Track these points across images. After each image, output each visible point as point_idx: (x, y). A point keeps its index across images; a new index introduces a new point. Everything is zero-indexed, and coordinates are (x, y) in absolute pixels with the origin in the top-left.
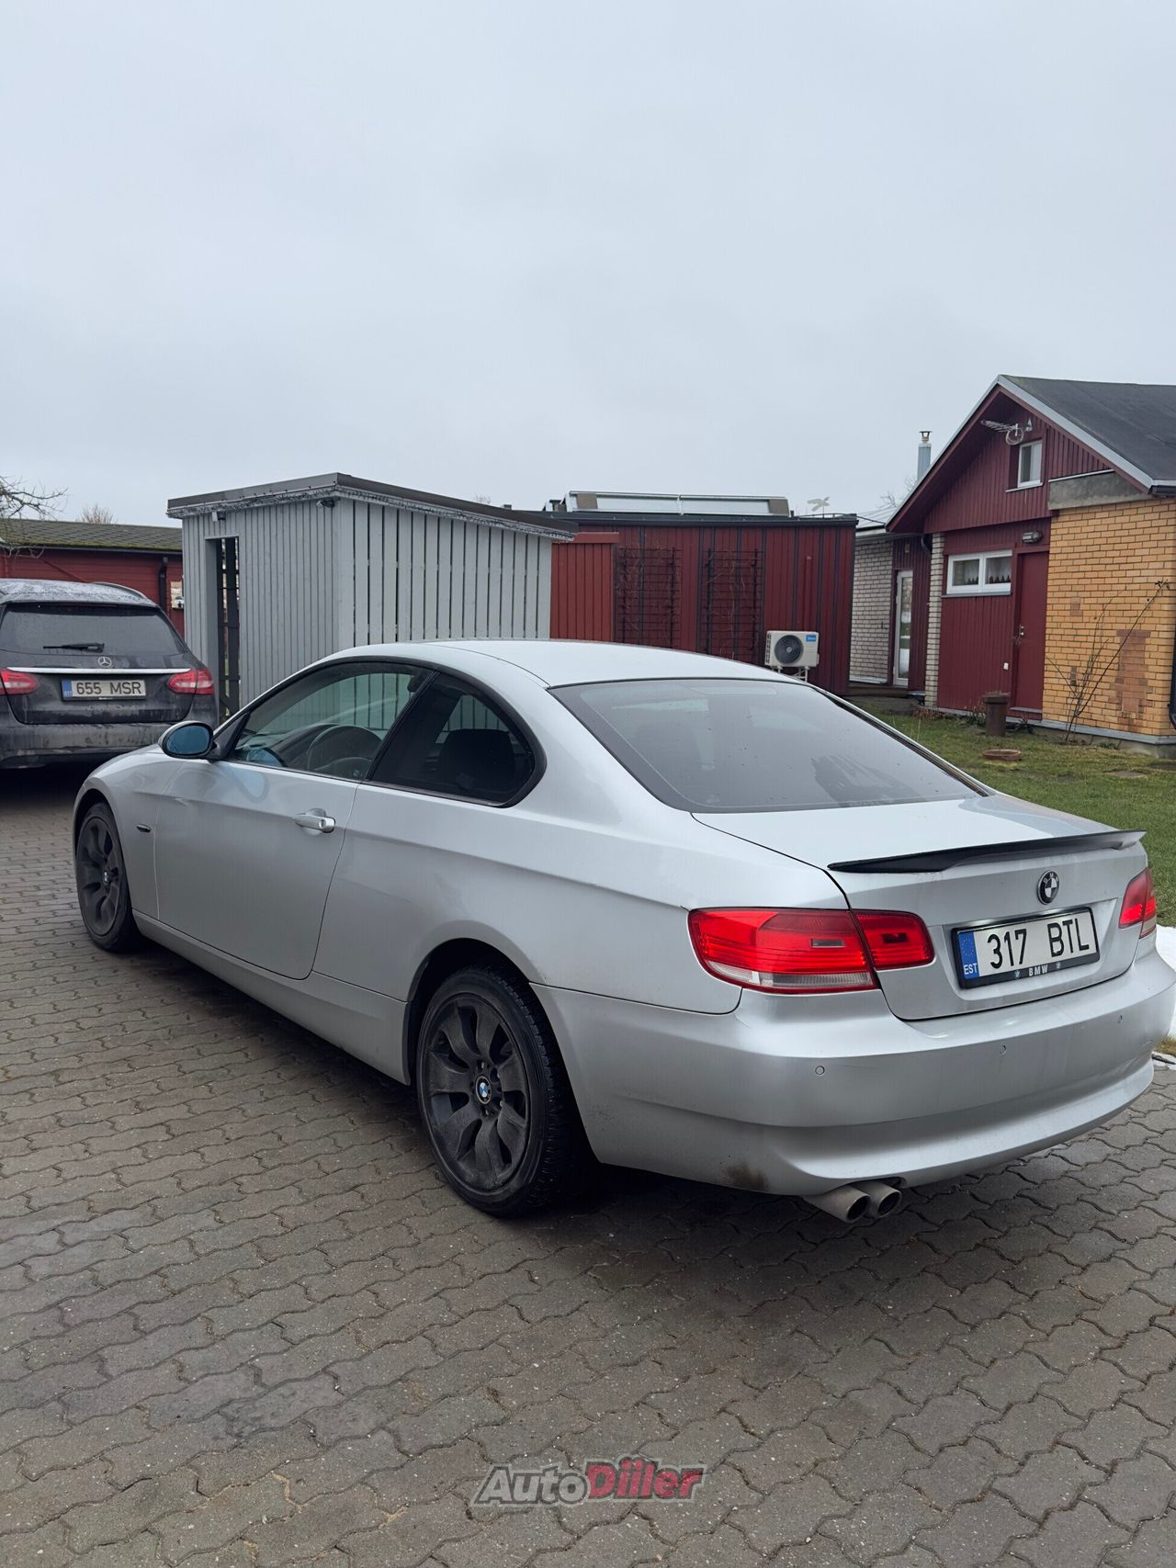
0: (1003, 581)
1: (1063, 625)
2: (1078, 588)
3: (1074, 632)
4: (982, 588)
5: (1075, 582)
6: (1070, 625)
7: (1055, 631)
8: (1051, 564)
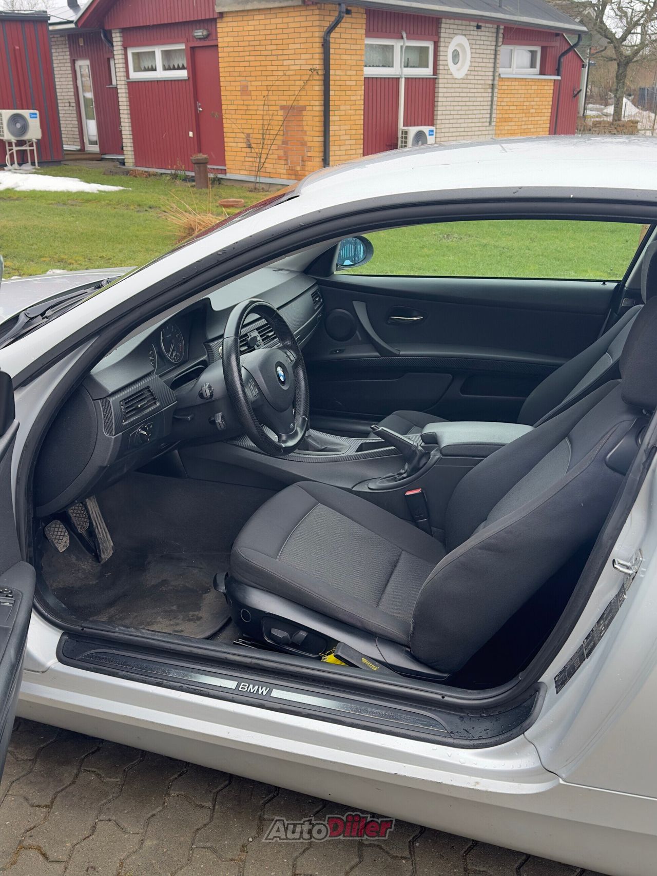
0: (179, 68)
1: (236, 102)
2: (245, 74)
3: (245, 108)
4: (160, 74)
5: (242, 69)
6: (241, 102)
7: (230, 107)
8: (220, 55)
